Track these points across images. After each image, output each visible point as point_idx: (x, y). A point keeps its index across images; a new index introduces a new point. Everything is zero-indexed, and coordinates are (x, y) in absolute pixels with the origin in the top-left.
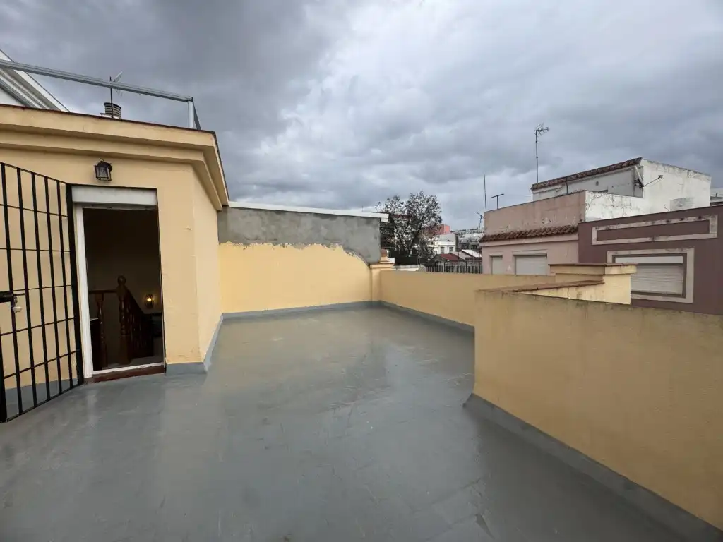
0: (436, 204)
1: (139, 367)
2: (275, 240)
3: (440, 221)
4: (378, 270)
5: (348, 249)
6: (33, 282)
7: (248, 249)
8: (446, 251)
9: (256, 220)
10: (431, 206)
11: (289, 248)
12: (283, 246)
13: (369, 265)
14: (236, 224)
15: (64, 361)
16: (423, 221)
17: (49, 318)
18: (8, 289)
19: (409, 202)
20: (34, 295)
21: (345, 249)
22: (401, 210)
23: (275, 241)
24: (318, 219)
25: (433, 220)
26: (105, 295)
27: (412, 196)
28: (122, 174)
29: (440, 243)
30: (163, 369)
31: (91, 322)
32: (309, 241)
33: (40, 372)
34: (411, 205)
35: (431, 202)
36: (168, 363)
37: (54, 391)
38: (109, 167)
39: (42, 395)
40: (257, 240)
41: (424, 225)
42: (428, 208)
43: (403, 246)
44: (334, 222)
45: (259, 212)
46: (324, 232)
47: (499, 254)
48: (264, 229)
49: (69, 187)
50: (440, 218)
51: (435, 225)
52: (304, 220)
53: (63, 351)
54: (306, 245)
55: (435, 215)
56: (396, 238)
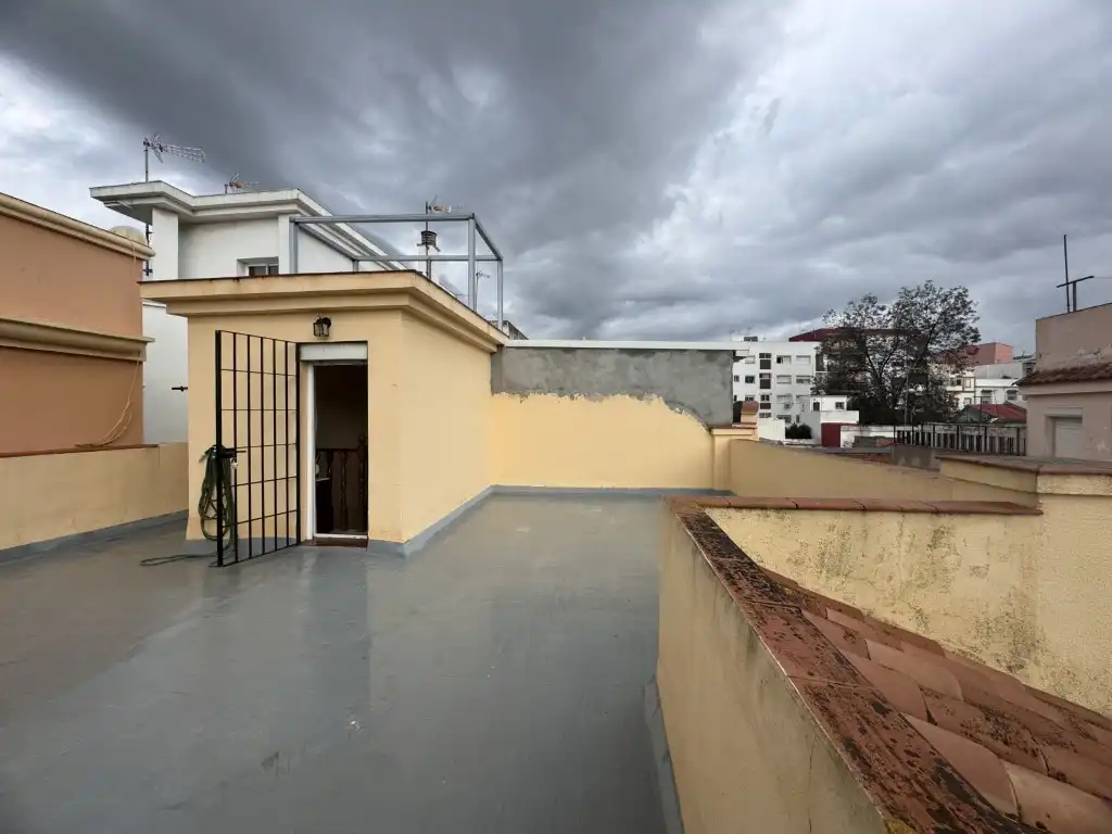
0: (965, 305)
1: (352, 536)
2: (561, 389)
3: (976, 338)
4: (726, 439)
5: (672, 402)
6: (256, 441)
7: (526, 401)
8: (999, 398)
9: (537, 362)
10: (951, 309)
11: (581, 400)
12: (572, 398)
13: (710, 429)
14: (513, 367)
15: (282, 519)
16: (930, 340)
17: (269, 475)
18: (233, 446)
19: (898, 304)
20: (256, 452)
21: (666, 402)
22: (880, 322)
23: (561, 391)
24: (625, 357)
25: (956, 336)
26: (349, 453)
27: (906, 292)
28: (341, 329)
29: (980, 383)
30: (364, 543)
31: (317, 483)
32: (608, 391)
33: (257, 525)
34: (905, 308)
35: (952, 301)
36: (370, 538)
37: (270, 547)
38: (328, 322)
39: (257, 550)
40: (538, 389)
41: (933, 347)
42: (944, 313)
43: (883, 389)
44: (651, 360)
45: (544, 352)
46: (633, 376)
47: (1076, 413)
48: (547, 374)
49: (299, 346)
50: (976, 331)
51: (964, 345)
52: (604, 359)
53: (282, 508)
54: (606, 395)
55: (963, 325)
56: (868, 375)
